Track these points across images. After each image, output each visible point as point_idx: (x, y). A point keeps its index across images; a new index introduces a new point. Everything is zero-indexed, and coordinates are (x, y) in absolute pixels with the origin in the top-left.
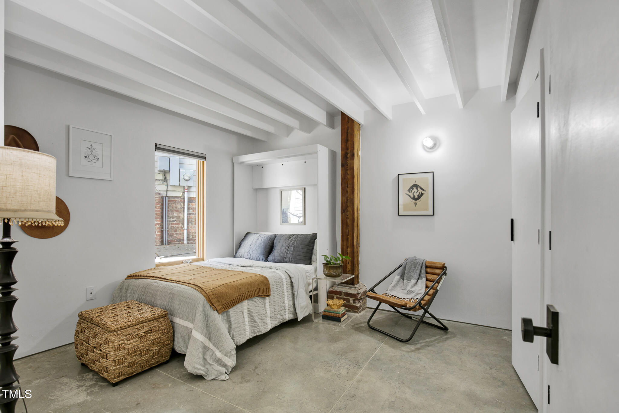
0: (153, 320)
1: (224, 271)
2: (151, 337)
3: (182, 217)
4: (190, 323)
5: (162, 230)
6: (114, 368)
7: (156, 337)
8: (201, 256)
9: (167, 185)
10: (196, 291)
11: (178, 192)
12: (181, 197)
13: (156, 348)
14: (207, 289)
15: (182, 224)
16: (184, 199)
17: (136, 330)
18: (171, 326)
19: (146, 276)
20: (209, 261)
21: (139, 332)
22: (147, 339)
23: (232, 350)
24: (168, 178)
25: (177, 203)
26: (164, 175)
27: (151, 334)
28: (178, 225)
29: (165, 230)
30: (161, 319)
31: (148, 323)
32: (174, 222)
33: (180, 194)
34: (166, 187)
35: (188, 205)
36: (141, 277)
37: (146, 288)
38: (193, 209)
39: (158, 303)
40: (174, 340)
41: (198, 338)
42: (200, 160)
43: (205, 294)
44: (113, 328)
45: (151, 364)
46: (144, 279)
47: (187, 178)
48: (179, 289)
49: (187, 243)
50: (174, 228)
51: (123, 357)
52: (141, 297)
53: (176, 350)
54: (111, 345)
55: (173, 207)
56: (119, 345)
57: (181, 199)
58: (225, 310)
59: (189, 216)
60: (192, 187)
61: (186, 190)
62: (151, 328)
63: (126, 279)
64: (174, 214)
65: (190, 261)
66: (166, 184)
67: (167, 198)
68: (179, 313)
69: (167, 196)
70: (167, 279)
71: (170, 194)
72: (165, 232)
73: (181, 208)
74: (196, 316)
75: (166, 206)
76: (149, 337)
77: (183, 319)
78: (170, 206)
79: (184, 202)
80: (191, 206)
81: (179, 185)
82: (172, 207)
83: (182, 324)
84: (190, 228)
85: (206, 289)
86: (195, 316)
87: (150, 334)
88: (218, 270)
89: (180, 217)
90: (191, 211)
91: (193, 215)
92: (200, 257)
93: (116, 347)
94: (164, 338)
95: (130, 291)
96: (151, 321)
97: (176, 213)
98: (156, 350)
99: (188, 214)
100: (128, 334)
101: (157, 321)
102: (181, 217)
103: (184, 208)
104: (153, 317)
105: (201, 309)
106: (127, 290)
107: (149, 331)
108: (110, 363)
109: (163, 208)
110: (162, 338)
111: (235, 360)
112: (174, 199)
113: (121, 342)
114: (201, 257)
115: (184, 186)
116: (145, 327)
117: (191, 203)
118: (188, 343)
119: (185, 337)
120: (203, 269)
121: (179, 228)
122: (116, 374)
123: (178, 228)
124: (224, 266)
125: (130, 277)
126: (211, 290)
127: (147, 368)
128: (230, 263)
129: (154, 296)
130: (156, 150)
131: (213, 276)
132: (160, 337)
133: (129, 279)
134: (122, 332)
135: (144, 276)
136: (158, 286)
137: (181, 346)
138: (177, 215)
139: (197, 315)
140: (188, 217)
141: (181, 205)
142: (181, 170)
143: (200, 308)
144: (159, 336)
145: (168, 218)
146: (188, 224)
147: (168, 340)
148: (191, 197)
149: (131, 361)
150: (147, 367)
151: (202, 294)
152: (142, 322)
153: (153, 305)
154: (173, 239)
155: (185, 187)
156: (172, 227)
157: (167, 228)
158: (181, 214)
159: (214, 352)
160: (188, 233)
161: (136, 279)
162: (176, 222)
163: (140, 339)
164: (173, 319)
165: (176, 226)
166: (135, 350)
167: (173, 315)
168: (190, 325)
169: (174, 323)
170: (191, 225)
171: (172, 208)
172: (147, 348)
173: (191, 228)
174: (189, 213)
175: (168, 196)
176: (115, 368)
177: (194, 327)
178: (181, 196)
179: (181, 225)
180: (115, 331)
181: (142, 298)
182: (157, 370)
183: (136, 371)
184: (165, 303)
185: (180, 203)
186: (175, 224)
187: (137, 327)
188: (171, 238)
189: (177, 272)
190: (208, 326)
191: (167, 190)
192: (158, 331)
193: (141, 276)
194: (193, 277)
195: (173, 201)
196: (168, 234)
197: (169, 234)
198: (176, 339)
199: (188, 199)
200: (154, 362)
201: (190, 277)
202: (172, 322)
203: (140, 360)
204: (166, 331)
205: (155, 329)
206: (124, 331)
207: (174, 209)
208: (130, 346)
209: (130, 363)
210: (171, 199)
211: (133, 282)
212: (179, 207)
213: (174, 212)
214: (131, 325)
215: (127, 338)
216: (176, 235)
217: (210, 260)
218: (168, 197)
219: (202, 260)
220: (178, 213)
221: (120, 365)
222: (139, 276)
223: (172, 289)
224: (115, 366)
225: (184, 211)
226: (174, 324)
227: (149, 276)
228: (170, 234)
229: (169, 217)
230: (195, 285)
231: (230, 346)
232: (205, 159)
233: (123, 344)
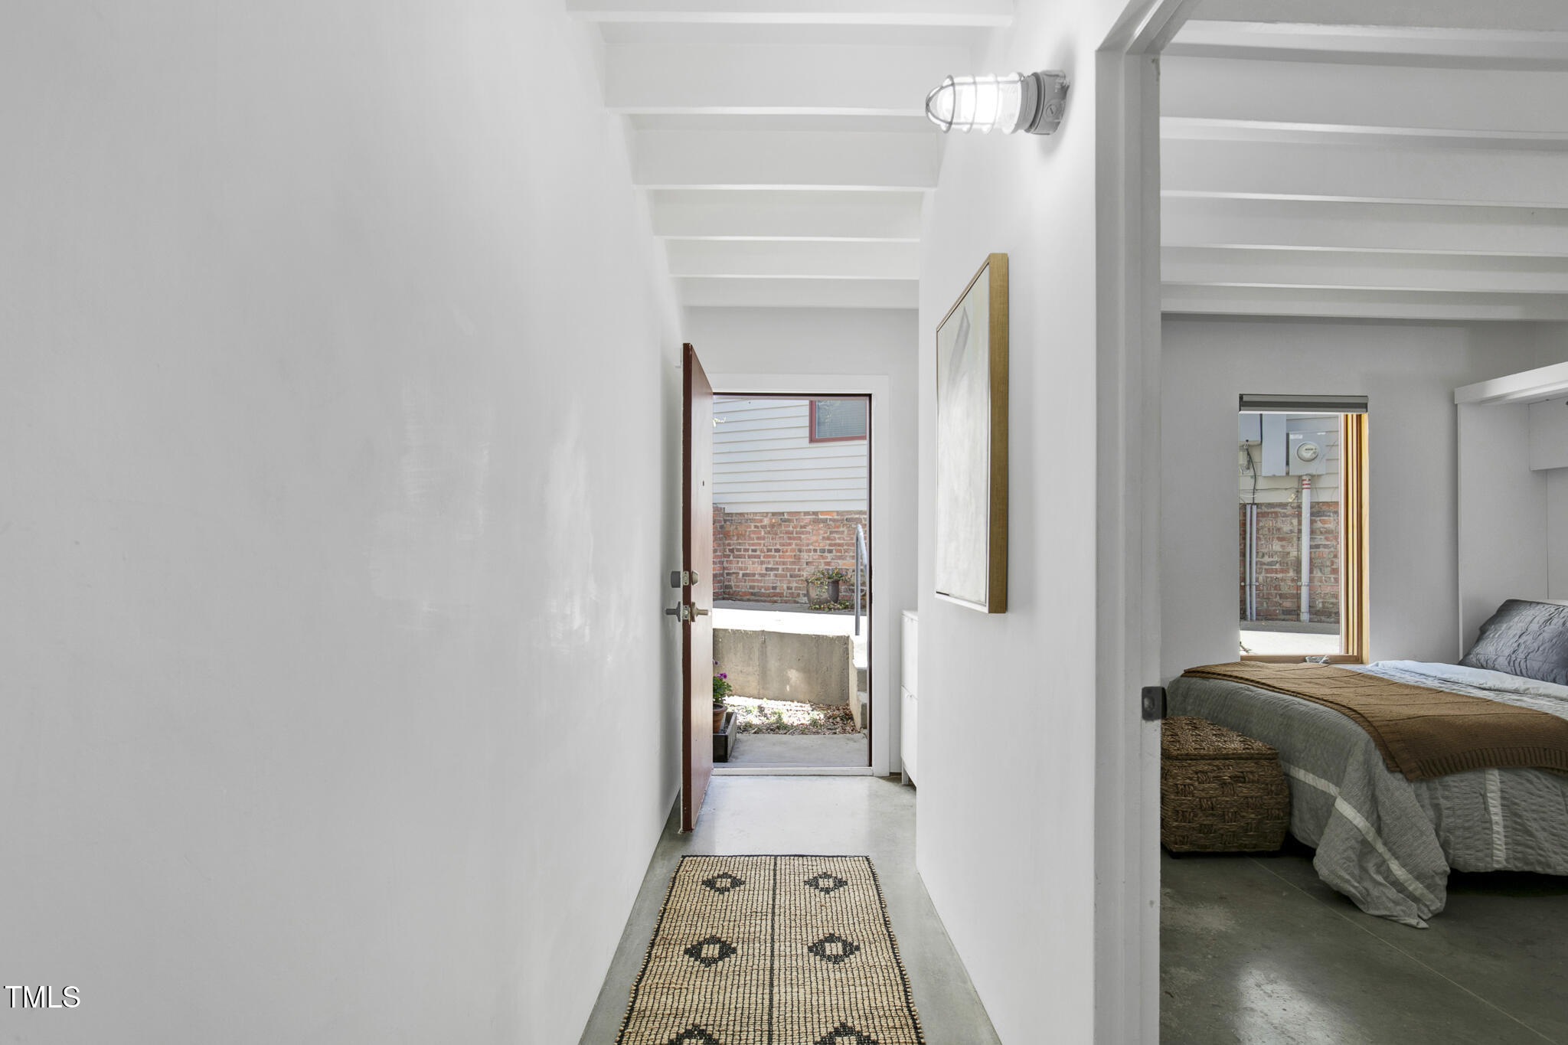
0: (1247, 759)
1: (1424, 692)
2: (1244, 790)
3: (1294, 553)
4: (1330, 784)
5: (1243, 584)
6: (1175, 824)
7: (1253, 794)
8: (1353, 651)
9: (1255, 477)
10: (1346, 718)
11: (1284, 491)
12: (1291, 503)
13: (1253, 816)
14: (1376, 719)
15: (1294, 570)
16: (1301, 508)
17: (1215, 768)
18: (1285, 782)
19: (1225, 675)
20: (1377, 665)
21: (1221, 774)
22: (1234, 793)
23: (1436, 873)
24: (1256, 458)
25: (1279, 520)
26: (1248, 454)
27: (1244, 785)
28: (1284, 575)
29: (1250, 585)
30: (1265, 763)
31: (1238, 761)
32: (1274, 567)
33: (1289, 497)
34: (1253, 480)
35: (1312, 522)
36: (1215, 676)
37: (1226, 698)
38: (1326, 532)
39: (1254, 731)
40: (1290, 814)
41: (1349, 817)
42: (1350, 415)
43: (1371, 729)
44: (1175, 753)
45: (1242, 843)
46: (1220, 679)
47: (1308, 455)
48: (1303, 708)
49: (1310, 621)
50: (1272, 581)
51: (1190, 810)
52: (1216, 714)
53: (1296, 836)
54: (1171, 780)
55: (1269, 529)
56: (1185, 786)
57: (1293, 508)
58: (1423, 774)
59: (1315, 553)
60: (1323, 477)
61: (1306, 486)
62: (1242, 772)
63: (1182, 676)
64: (1272, 546)
65: (1324, 659)
66: (1253, 474)
67: (1254, 507)
68: (1303, 758)
69: (1255, 504)
70: (1274, 687)
71: (1261, 498)
72: (1250, 591)
73: (1292, 531)
74: (1347, 769)
75: (1253, 529)
76: (1239, 789)
77: (1313, 774)
78: (1262, 528)
79: (1299, 515)
80: (1319, 525)
81: (1288, 473)
82: (1266, 529)
83: (1312, 784)
84: (1317, 583)
85: (1373, 717)
86: (1344, 772)
87: (1240, 784)
88: (1407, 686)
89: (1288, 553)
90: (1320, 540)
91: (1325, 548)
92: (1350, 653)
93: (1180, 787)
94: (1271, 801)
95: (1191, 701)
96: (1242, 759)
97: (1280, 543)
98: (1254, 819)
99: (1311, 547)
100: (1200, 771)
101: (1256, 763)
102: (1291, 555)
103: (1300, 531)
104: (1248, 754)
105: (1361, 759)
106: (1186, 696)
107: (1239, 777)
108: (1170, 814)
109: (1245, 531)
110: (1265, 799)
111: (1444, 900)
112: (1273, 510)
113: (1188, 781)
114: (1355, 654)
115: (1300, 477)
116: (1231, 767)
117: (1318, 518)
118: (1326, 825)
119: (1319, 811)
120: (1362, 679)
121: (1285, 580)
122: (1179, 836)
123: (1282, 580)
124: (1424, 680)
125: (1189, 673)
126: (1387, 723)
127: (1233, 850)
128: (1445, 676)
129: (1245, 717)
130: (1242, 408)
131: (1394, 697)
132: (1261, 797)
133: (1189, 677)
134: (1190, 764)
135: (1219, 674)
136: (1251, 698)
137: (1310, 830)
138: (1281, 550)
139: (1350, 769)
140: (1311, 553)
141: (1292, 523)
142: (1291, 437)
143: (1358, 756)
144: (1259, 794)
145: (1257, 557)
146: (1311, 571)
147: (1278, 809)
148: (1318, 503)
149: (1205, 823)
150: (1234, 846)
151: (1362, 726)
152: (1226, 757)
153: (1244, 732)
154: (1270, 608)
155: (1304, 478)
156: (1267, 577)
157: (1254, 580)
158: (1292, 546)
159: (1384, 861)
160: (1310, 595)
161: (1204, 678)
162: (1278, 566)
163: (1223, 787)
164: (1289, 770)
165: (1280, 576)
166: (1212, 803)
167: (1289, 762)
168: (1332, 789)
169: (1292, 777)
170: (1319, 574)
171: (1267, 533)
172: (1235, 809)
173: (1321, 582)
174: (1314, 544)
175: (1256, 502)
176: (1177, 823)
177: (1340, 794)
178: (1290, 501)
179: (1291, 574)
180: (1176, 758)
181: (1217, 717)
182: (1254, 861)
183: (1214, 845)
184: (1271, 734)
185: (1288, 518)
186: (1276, 571)
187: (1217, 763)
188: (1265, 605)
189: (1293, 676)
190: (1374, 800)
191: (1254, 488)
192: (1258, 782)
193: (1214, 674)
194: (1335, 691)
195: (1270, 515)
196: (1258, 596)
197: (1261, 595)
198: (1296, 812)
199: (1311, 508)
200: (1247, 842)
201: (1327, 691)
202: (1287, 775)
203: (1222, 828)
204: (1273, 788)
205: (1251, 777)
206: (1193, 763)
207: (1273, 533)
208: (1203, 794)
209: (1203, 826)
210: (1267, 511)
211: (1197, 682)
212: (1286, 528)
213: (1273, 540)
214: (1205, 755)
215: (1198, 777)
216: (1278, 597)
217: (1381, 663)
218: (1257, 504)
219: (1358, 660)
220: (1284, 543)
221: (1185, 822)
222: (1209, 673)
223: (1288, 706)
224: (1176, 821)
225: (1299, 539)
226: (1291, 780)
227: (1231, 676)
228: (1263, 595)
229: (1260, 554)
230: (1344, 706)
231: (1432, 862)
232: (1365, 410)
233: (1192, 788)
